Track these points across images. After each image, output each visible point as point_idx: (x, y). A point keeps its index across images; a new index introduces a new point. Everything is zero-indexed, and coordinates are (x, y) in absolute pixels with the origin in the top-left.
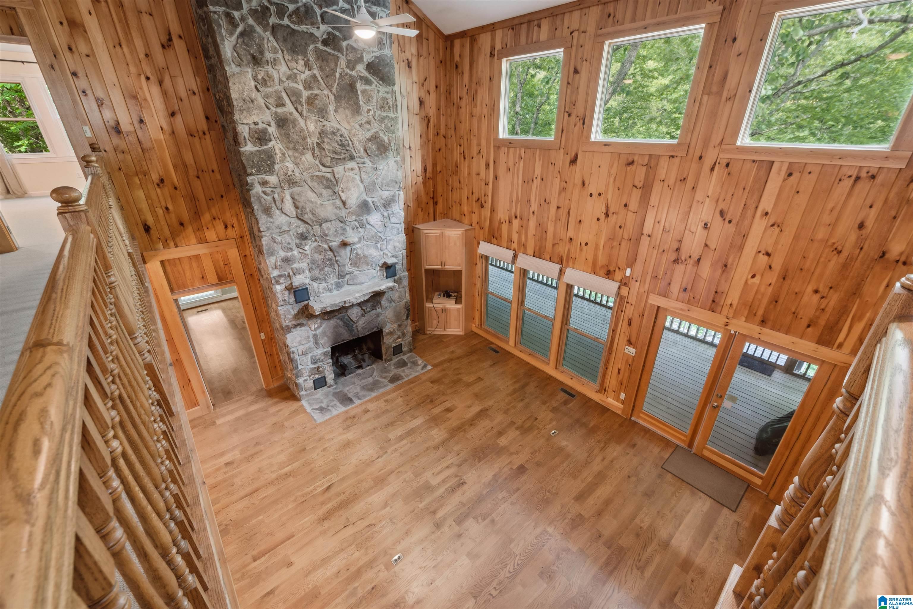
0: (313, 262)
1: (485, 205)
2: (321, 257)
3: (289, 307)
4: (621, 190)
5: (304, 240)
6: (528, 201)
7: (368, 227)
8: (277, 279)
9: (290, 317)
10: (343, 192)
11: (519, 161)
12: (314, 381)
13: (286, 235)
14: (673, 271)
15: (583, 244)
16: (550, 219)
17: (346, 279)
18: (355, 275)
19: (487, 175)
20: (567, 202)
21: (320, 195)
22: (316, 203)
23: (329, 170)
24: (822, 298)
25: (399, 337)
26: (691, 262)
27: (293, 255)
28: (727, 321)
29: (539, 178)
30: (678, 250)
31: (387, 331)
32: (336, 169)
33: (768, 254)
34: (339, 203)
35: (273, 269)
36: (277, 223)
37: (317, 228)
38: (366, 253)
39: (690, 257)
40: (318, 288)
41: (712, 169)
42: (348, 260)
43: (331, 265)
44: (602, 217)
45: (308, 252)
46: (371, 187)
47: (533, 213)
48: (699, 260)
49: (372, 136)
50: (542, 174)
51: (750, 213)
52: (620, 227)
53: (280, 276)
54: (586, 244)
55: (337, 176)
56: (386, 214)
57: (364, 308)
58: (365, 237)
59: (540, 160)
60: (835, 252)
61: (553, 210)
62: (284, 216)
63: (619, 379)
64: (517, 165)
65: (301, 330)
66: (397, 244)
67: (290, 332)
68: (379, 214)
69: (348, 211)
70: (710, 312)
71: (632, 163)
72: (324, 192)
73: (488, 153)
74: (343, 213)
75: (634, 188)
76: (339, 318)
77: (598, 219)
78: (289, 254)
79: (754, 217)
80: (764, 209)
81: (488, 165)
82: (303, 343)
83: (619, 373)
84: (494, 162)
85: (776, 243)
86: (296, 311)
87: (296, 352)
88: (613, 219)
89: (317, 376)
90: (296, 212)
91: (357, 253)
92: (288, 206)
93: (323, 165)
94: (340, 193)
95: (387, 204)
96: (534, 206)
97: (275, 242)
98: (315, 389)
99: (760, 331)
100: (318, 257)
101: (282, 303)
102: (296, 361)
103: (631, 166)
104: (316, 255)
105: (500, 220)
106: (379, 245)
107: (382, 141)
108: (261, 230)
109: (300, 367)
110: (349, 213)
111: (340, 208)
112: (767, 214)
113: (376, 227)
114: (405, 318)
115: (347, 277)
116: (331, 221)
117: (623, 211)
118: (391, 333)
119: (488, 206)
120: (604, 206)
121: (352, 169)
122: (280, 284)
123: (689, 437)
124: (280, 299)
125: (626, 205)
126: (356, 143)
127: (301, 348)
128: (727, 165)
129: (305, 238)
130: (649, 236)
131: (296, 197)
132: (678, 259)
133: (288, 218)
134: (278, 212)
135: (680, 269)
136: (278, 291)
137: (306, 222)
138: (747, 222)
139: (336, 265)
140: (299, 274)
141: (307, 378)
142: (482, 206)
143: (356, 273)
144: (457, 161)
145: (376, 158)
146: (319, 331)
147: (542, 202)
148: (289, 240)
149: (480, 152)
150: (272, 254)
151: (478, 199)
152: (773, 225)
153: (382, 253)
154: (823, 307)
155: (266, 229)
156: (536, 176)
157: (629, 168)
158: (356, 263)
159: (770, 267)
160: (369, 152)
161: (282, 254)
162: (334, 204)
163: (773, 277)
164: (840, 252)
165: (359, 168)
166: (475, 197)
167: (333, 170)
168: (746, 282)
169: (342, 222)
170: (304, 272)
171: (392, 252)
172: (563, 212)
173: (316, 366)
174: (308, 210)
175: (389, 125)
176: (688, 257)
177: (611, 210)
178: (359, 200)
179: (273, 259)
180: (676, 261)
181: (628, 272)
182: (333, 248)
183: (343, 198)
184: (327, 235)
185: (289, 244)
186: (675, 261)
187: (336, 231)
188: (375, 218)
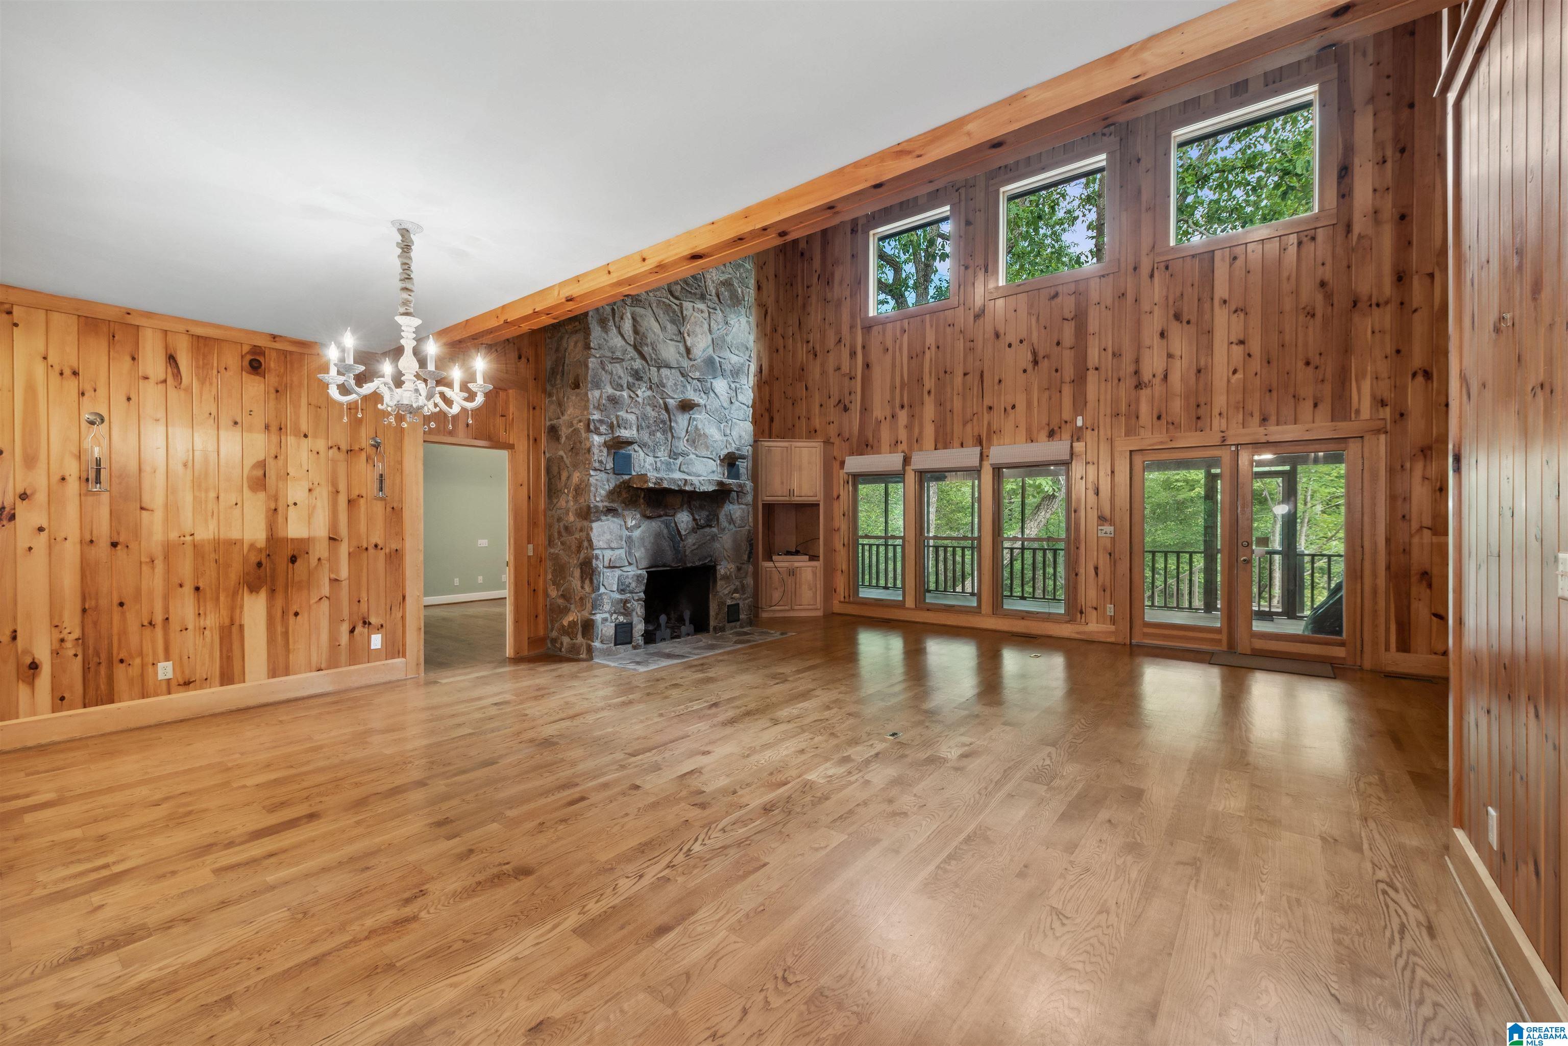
0: (645, 417)
1: (852, 407)
2: (654, 414)
3: (603, 476)
4: (1048, 328)
5: (637, 380)
6: (920, 380)
7: (712, 394)
8: (598, 425)
9: (603, 492)
10: (689, 335)
11: (902, 335)
12: (616, 626)
13: (617, 365)
14: (1138, 401)
15: (1009, 408)
16: (955, 392)
17: (678, 462)
18: (691, 460)
19: (853, 367)
20: (978, 363)
21: (663, 329)
22: (659, 336)
23: (677, 302)
24: (1317, 368)
25: (736, 591)
26: (1157, 381)
27: (623, 396)
28: (1223, 434)
29: (933, 348)
30: (1136, 372)
31: (722, 572)
32: (685, 304)
33: (1242, 342)
34: (682, 349)
35: (594, 407)
36: (611, 343)
37: (654, 370)
38: (707, 431)
39: (1154, 376)
40: (645, 462)
41: (1152, 276)
42: (684, 433)
43: (664, 432)
44: (1030, 368)
45: (640, 400)
46: (720, 343)
47: (929, 392)
48: (1166, 377)
49: (726, 280)
50: (937, 340)
51: (1207, 306)
52: (1057, 371)
53: (601, 422)
54: (1014, 407)
55: (685, 312)
56: (733, 385)
57: (697, 517)
58: (708, 407)
59: (932, 326)
60: (1309, 317)
61: (958, 379)
62: (620, 338)
63: (1100, 583)
64: (898, 342)
65: (614, 522)
66: (743, 434)
67: (599, 519)
68: (725, 381)
69: (692, 363)
70: (1199, 433)
71: (1056, 295)
72: (669, 326)
73: (853, 339)
74: (685, 363)
75: (1065, 322)
76: (662, 522)
77: (1025, 371)
78: (618, 393)
79: (1212, 310)
80: (1221, 298)
81: (853, 354)
82: (614, 545)
83: (1097, 574)
84: (864, 347)
85: (1246, 328)
86: (612, 486)
87: (601, 557)
88: (1044, 365)
89: (621, 619)
90: (635, 339)
91: (696, 425)
92: (627, 325)
93: (672, 295)
94: (686, 335)
95: (736, 373)
96: (929, 383)
97: (604, 369)
98: (616, 645)
99: (1265, 432)
100: (651, 413)
101: (597, 465)
102: (599, 573)
103: (1056, 300)
104: (649, 409)
105: (877, 419)
106: (722, 426)
107: (736, 291)
108: (592, 345)
109: (602, 590)
110: (693, 366)
111: (683, 357)
112: (1225, 302)
113: (721, 398)
114: (746, 557)
115: (681, 459)
116: (671, 368)
117: (1056, 349)
118: (726, 578)
119: (856, 407)
120: (1029, 353)
121: (702, 312)
122: (600, 434)
123: (1225, 631)
124: (596, 458)
125: (1058, 344)
126: (709, 283)
127: (608, 554)
128: (1167, 268)
129: (640, 379)
130: (1097, 369)
131: (638, 319)
132: (1140, 384)
133: (623, 343)
134: (615, 330)
135: (1145, 394)
136: (595, 443)
137: (643, 357)
138: (1207, 317)
139: (669, 435)
140: (625, 428)
141: (607, 615)
142: (846, 409)
143: (692, 456)
144: (802, 362)
145: (728, 309)
146: (637, 533)
147: (942, 375)
148: (621, 372)
149: (840, 341)
150: (597, 386)
151: (840, 401)
152: (1236, 311)
153: (725, 438)
154: (1321, 377)
155: (597, 347)
156: (927, 345)
157: (1053, 302)
158: (694, 442)
159: (1249, 355)
160: (721, 297)
161: (610, 390)
162: (677, 347)
163: (1256, 364)
164: (1313, 316)
165: (709, 313)
166: (833, 401)
167: (681, 304)
168: (1229, 381)
169: (683, 375)
170: (631, 428)
171: (737, 443)
172: (974, 379)
173: (623, 597)
174: (649, 340)
175: (744, 275)
176: (1151, 376)
177: (1041, 354)
178: (706, 355)
179: (597, 393)
180: (1139, 386)
181: (1079, 422)
182: (670, 407)
183: (689, 344)
184: (664, 387)
185: (620, 377)
186: (1136, 387)
187: (675, 384)
188: (721, 385)
